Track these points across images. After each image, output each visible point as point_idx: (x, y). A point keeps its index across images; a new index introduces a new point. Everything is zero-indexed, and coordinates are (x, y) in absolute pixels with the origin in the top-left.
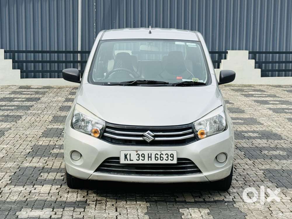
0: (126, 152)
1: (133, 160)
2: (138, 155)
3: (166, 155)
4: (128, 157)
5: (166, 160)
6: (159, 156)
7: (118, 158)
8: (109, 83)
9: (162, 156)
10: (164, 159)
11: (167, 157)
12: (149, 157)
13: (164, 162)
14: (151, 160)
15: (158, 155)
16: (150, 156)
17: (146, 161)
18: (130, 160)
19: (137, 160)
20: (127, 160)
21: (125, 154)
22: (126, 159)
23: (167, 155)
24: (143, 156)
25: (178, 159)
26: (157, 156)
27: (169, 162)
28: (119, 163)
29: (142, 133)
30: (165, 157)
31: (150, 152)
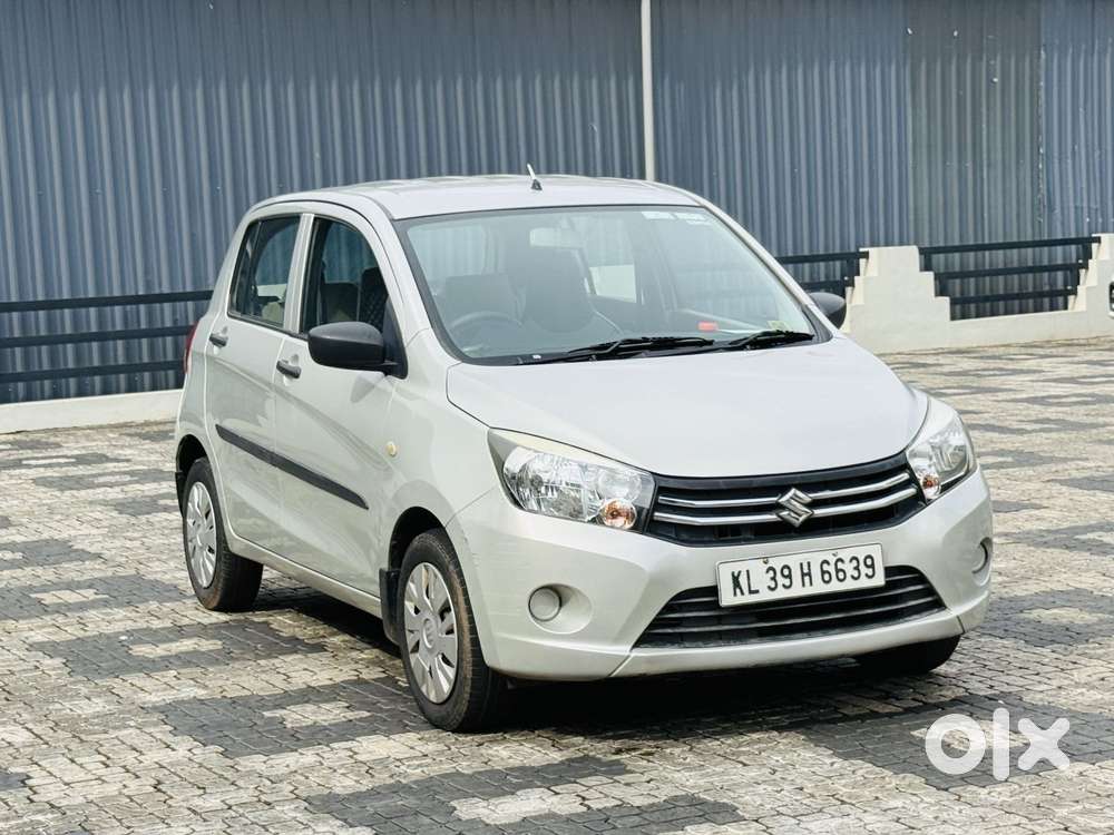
0: (736, 568)
1: (757, 592)
2: (771, 573)
3: (851, 561)
4: (743, 580)
5: (853, 577)
6: (831, 569)
7: (713, 591)
8: (539, 357)
9: (840, 565)
10: (848, 575)
11: (857, 568)
12: (803, 575)
13: (850, 585)
14: (811, 584)
15: (828, 563)
16: (806, 571)
17: (798, 590)
18: (751, 592)
19: (769, 587)
20: (742, 593)
21: (733, 574)
22: (738, 591)
23: (855, 563)
24: (786, 572)
25: (889, 571)
26: (826, 567)
27: (864, 583)
28: (715, 605)
29: (775, 499)
30: (849, 568)
31: (804, 558)
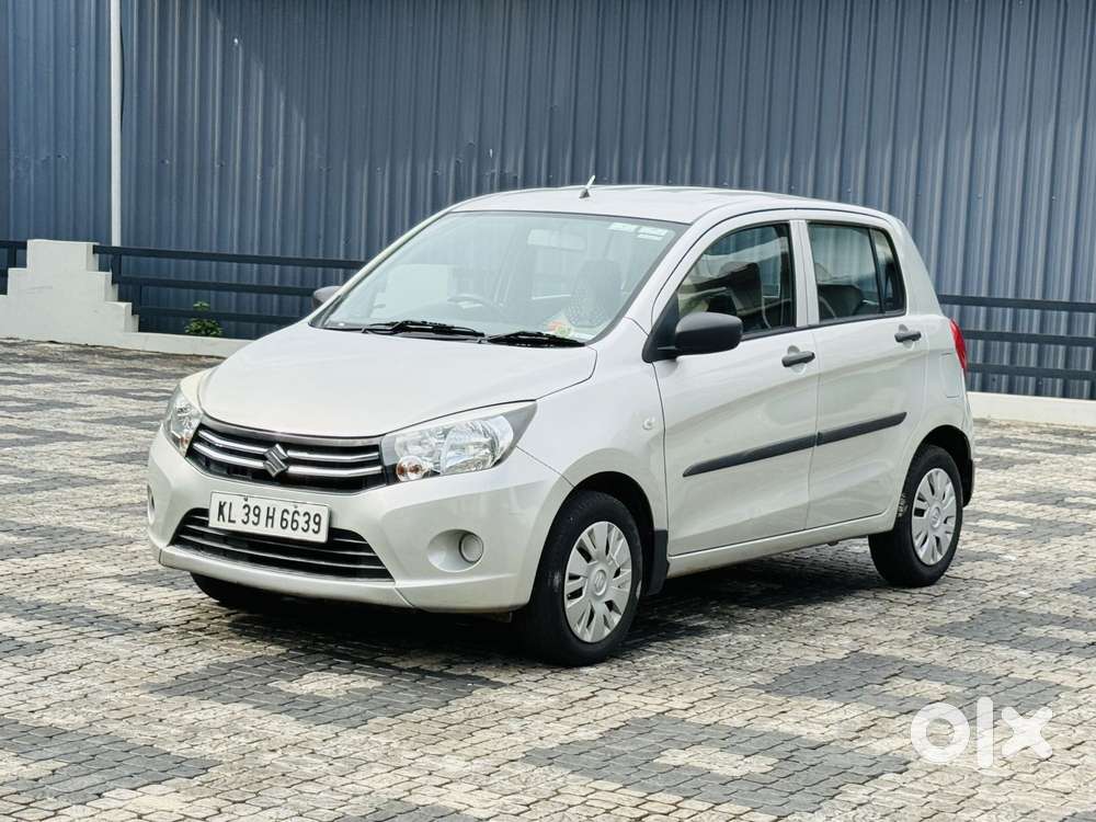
0: (223, 498)
1: (234, 522)
2: (247, 510)
3: (305, 514)
4: (226, 510)
5: (303, 529)
6: (289, 518)
7: (205, 512)
9: (296, 517)
10: (300, 527)
11: (307, 522)
12: (268, 517)
13: (298, 535)
14: (272, 526)
15: (288, 513)
16: (271, 514)
17: (261, 530)
18: (230, 521)
19: (243, 521)
20: (224, 520)
21: (220, 503)
22: (221, 517)
23: (307, 518)
24: (257, 511)
25: (332, 532)
26: (286, 515)
27: (310, 537)
28: (205, 524)
29: (265, 450)
30: (302, 520)
31: (271, 504)
